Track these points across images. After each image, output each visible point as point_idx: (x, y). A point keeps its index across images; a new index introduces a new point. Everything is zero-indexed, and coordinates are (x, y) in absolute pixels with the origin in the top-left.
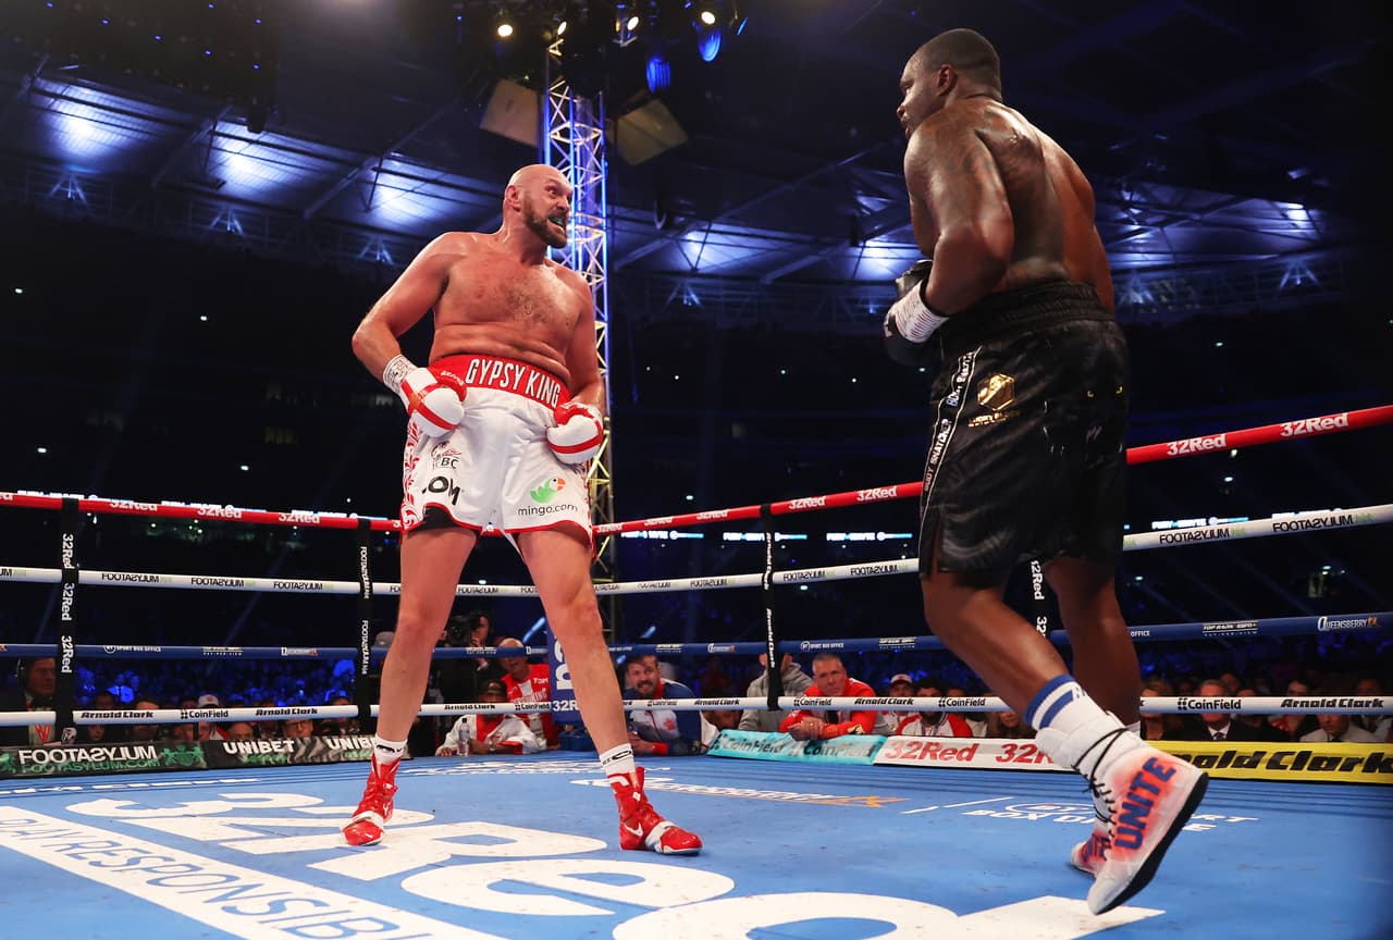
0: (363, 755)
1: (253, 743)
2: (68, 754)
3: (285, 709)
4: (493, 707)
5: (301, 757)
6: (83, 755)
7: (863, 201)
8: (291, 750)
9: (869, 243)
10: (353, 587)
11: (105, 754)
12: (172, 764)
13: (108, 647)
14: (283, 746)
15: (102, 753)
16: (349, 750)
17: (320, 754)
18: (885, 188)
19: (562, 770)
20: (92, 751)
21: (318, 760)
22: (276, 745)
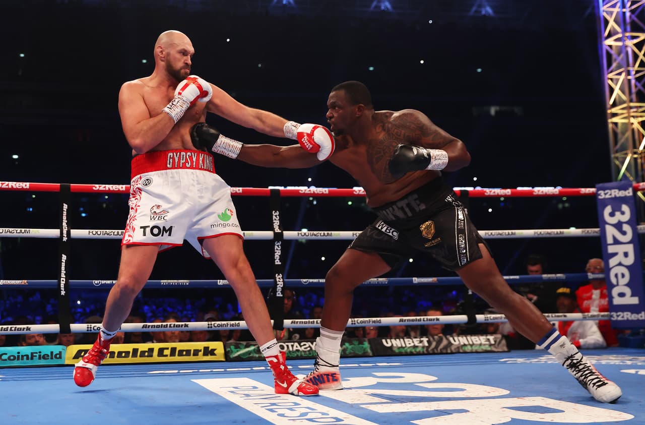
0: (475, 348)
1: (402, 340)
2: (288, 346)
4: (565, 316)
5: (433, 349)
6: (297, 347)
8: (426, 344)
11: (310, 347)
12: (350, 353)
13: (304, 280)
14: (421, 342)
15: (307, 346)
16: (465, 345)
17: (446, 347)
20: (302, 344)
21: (445, 351)
22: (416, 342)
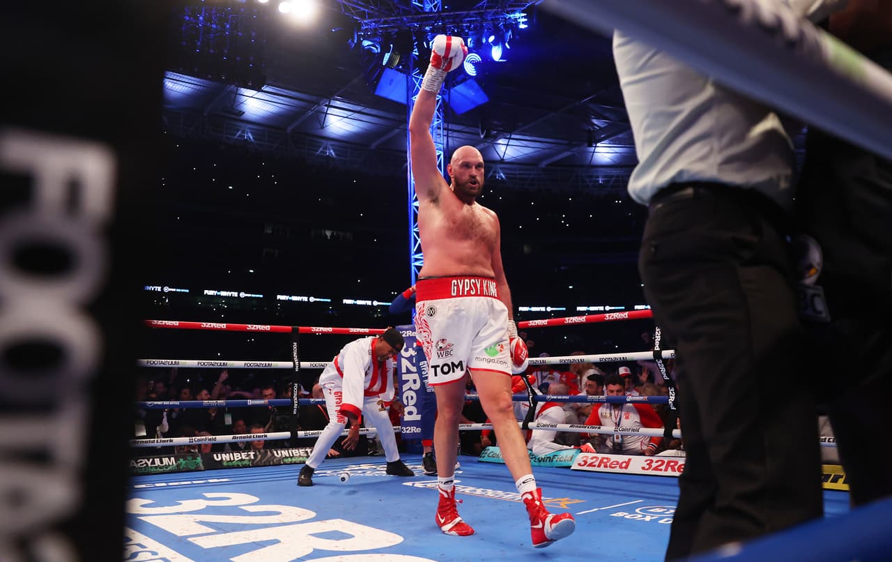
0: (294, 460)
3: (249, 435)
5: (258, 462)
7: (595, 121)
8: (253, 458)
9: (598, 145)
10: (289, 364)
11: (146, 463)
12: (184, 468)
13: (149, 403)
14: (248, 455)
15: (144, 462)
16: (286, 457)
17: (269, 460)
18: (607, 115)
20: (139, 461)
21: (269, 464)
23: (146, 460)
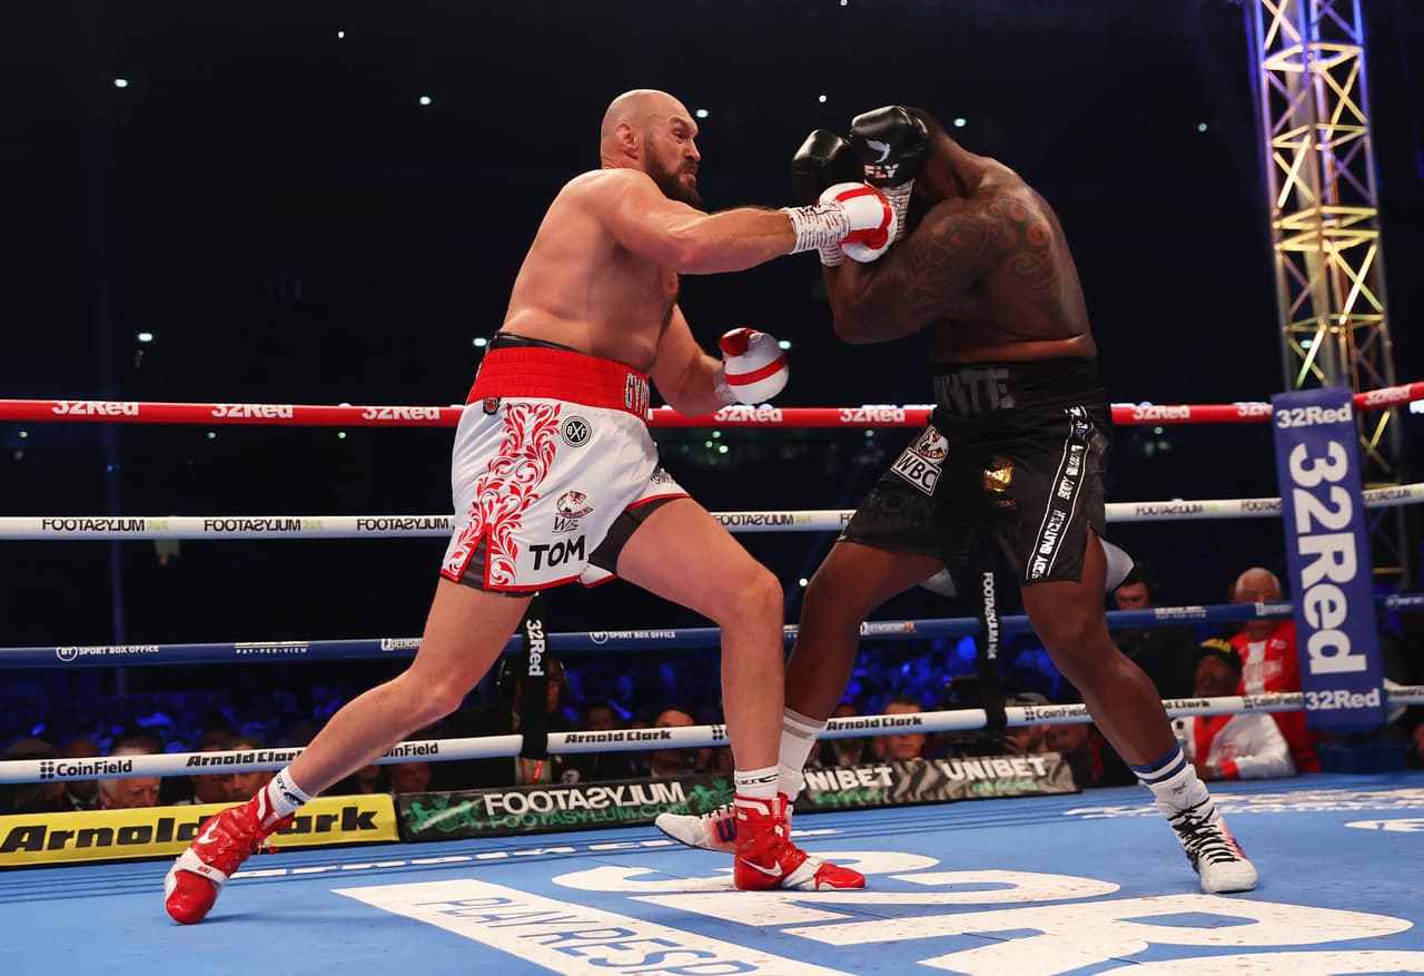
0: (1001, 788)
1: (830, 774)
2: (554, 798)
3: (871, 718)
4: (1206, 704)
5: (904, 794)
6: (577, 800)
8: (888, 782)
11: (608, 798)
14: (875, 776)
15: (603, 796)
16: (978, 780)
17: (934, 788)
19: (1330, 806)
20: (590, 792)
21: (931, 798)
22: (864, 776)
23: (608, 790)
